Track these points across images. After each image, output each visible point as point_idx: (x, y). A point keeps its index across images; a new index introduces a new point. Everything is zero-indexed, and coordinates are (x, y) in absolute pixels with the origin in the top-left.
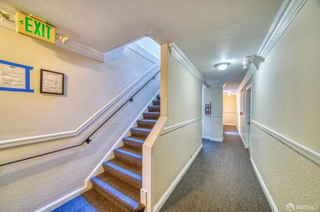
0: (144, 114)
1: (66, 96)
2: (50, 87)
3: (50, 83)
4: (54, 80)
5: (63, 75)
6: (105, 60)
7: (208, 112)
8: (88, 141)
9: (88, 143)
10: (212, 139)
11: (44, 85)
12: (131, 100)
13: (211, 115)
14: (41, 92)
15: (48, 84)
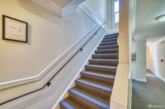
0: (89, 61)
1: (30, 44)
2: (14, 35)
3: (14, 30)
4: (18, 28)
5: (27, 23)
6: (63, 16)
7: (133, 59)
8: (48, 84)
9: (48, 86)
10: (137, 79)
11: (6, 31)
12: (81, 50)
13: (136, 61)
14: (4, 38)
15: (11, 32)
